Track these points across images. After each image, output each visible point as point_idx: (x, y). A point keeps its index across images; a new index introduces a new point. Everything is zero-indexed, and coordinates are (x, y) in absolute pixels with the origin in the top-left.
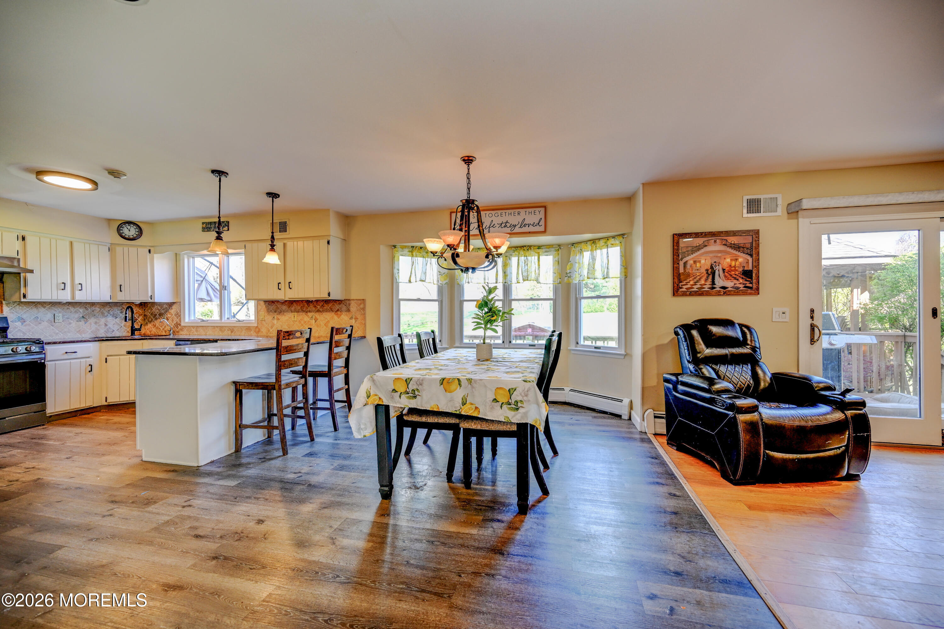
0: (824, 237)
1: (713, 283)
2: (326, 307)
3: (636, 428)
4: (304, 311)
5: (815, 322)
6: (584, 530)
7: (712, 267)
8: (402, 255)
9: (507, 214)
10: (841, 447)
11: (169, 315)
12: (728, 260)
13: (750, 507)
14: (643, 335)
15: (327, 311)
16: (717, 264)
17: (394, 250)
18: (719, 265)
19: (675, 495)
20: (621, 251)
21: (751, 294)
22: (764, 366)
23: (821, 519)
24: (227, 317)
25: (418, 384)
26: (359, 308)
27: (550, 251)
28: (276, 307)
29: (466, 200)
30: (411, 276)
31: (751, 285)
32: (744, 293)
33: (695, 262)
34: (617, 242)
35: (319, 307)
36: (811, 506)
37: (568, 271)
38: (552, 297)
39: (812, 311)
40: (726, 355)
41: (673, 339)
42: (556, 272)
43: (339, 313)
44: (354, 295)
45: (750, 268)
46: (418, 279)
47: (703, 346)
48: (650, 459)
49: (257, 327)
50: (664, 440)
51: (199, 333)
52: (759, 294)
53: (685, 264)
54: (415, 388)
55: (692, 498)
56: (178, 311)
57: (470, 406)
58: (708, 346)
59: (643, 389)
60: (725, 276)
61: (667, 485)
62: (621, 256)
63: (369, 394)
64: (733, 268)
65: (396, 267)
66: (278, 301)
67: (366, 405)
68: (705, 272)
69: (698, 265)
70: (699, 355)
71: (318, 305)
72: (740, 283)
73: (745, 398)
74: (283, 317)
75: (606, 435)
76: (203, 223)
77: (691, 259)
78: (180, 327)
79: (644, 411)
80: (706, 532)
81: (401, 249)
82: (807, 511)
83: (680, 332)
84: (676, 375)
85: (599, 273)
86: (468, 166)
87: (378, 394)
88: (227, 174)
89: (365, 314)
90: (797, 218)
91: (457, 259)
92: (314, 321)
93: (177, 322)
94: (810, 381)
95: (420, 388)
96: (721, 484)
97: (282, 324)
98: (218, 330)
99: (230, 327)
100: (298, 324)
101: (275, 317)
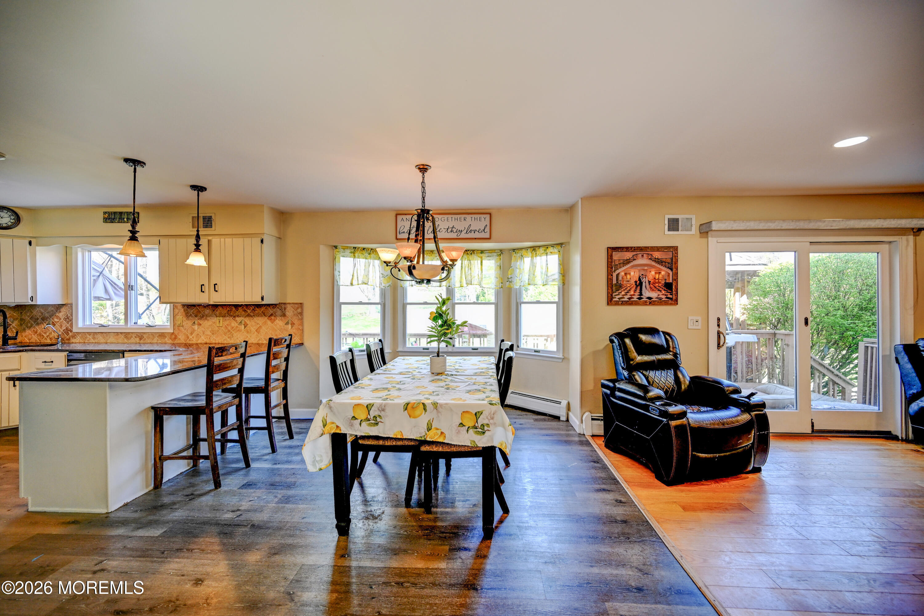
0: (727, 255)
1: (641, 294)
2: (258, 310)
3: (574, 430)
4: (231, 316)
5: (721, 330)
6: (548, 550)
7: (640, 279)
8: (343, 256)
9: (453, 219)
10: (749, 445)
11: (56, 320)
12: (653, 273)
13: (685, 508)
14: (581, 342)
15: (258, 316)
16: (644, 277)
17: (335, 250)
18: (645, 278)
19: (621, 502)
20: (559, 259)
21: (671, 304)
22: (684, 371)
23: (740, 514)
24: (134, 322)
25: (381, 409)
26: (295, 312)
27: (493, 256)
28: (197, 310)
29: (422, 210)
30: (352, 278)
31: (671, 296)
32: (666, 303)
33: (626, 274)
34: (556, 251)
35: (249, 311)
36: (731, 502)
37: (510, 277)
38: (494, 302)
39: (719, 319)
40: (654, 361)
41: (608, 345)
42: (498, 277)
43: (273, 318)
44: (290, 299)
45: (671, 281)
46: (360, 282)
47: (635, 354)
48: (592, 463)
49: (173, 333)
50: (601, 442)
51: (96, 341)
52: (677, 304)
53: (618, 276)
54: (376, 413)
55: (636, 503)
56: (69, 315)
57: (435, 431)
58: (639, 354)
59: (582, 392)
60: (651, 288)
61: (612, 491)
62: (560, 264)
63: (325, 423)
64: (657, 281)
65: (337, 270)
66: (199, 305)
67: (322, 434)
68: (634, 284)
69: (628, 276)
70: (632, 362)
71: (248, 309)
72: (662, 294)
73: (676, 406)
74: (206, 321)
75: (549, 439)
76: (105, 213)
77: (622, 271)
78: (70, 334)
79: (582, 413)
80: (654, 539)
81: (342, 250)
82: (729, 507)
83: (616, 340)
84: (613, 381)
85: (539, 280)
86: (423, 174)
87: (335, 421)
88: (145, 164)
89: (302, 319)
90: (707, 238)
91: (414, 271)
92: (243, 326)
93: (67, 328)
94: (722, 385)
95: (382, 414)
96: (656, 486)
97: (204, 330)
98: (123, 337)
99: (138, 334)
100: (224, 329)
101: (196, 322)
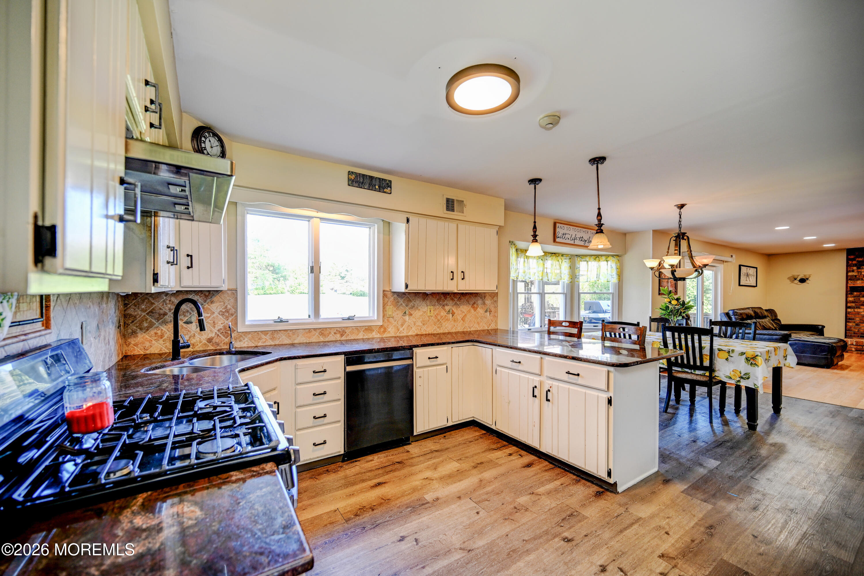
4: (441, 304)
15: (464, 304)
28: (407, 299)
37: (577, 275)
42: (569, 274)
43: (475, 306)
49: (381, 326)
56: (230, 306)
71: (455, 298)
74: (417, 311)
76: (350, 173)
89: (497, 307)
92: (451, 315)
97: (415, 320)
98: (317, 334)
99: (338, 329)
100: (434, 319)
101: (407, 313)
